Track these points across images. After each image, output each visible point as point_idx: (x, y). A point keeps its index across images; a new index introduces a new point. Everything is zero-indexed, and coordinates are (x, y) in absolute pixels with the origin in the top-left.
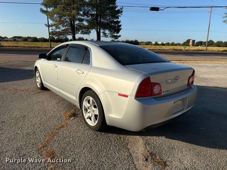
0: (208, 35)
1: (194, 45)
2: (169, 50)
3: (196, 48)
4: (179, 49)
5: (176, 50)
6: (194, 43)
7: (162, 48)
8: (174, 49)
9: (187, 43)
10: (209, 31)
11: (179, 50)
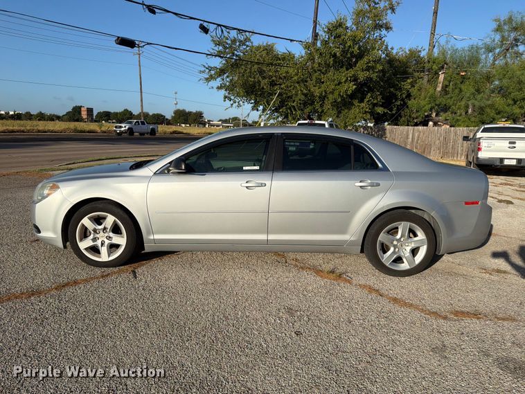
0: (142, 100)
1: (92, 119)
2: (64, 131)
3: (93, 126)
4: (87, 129)
5: (81, 132)
6: (92, 115)
7: (46, 128)
8: (76, 130)
9: (75, 115)
10: (141, 92)
11: (88, 132)
